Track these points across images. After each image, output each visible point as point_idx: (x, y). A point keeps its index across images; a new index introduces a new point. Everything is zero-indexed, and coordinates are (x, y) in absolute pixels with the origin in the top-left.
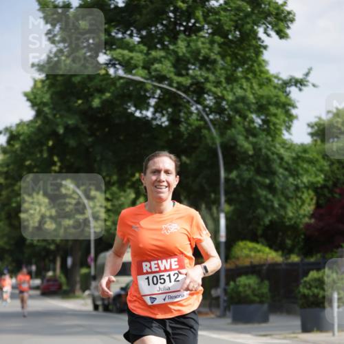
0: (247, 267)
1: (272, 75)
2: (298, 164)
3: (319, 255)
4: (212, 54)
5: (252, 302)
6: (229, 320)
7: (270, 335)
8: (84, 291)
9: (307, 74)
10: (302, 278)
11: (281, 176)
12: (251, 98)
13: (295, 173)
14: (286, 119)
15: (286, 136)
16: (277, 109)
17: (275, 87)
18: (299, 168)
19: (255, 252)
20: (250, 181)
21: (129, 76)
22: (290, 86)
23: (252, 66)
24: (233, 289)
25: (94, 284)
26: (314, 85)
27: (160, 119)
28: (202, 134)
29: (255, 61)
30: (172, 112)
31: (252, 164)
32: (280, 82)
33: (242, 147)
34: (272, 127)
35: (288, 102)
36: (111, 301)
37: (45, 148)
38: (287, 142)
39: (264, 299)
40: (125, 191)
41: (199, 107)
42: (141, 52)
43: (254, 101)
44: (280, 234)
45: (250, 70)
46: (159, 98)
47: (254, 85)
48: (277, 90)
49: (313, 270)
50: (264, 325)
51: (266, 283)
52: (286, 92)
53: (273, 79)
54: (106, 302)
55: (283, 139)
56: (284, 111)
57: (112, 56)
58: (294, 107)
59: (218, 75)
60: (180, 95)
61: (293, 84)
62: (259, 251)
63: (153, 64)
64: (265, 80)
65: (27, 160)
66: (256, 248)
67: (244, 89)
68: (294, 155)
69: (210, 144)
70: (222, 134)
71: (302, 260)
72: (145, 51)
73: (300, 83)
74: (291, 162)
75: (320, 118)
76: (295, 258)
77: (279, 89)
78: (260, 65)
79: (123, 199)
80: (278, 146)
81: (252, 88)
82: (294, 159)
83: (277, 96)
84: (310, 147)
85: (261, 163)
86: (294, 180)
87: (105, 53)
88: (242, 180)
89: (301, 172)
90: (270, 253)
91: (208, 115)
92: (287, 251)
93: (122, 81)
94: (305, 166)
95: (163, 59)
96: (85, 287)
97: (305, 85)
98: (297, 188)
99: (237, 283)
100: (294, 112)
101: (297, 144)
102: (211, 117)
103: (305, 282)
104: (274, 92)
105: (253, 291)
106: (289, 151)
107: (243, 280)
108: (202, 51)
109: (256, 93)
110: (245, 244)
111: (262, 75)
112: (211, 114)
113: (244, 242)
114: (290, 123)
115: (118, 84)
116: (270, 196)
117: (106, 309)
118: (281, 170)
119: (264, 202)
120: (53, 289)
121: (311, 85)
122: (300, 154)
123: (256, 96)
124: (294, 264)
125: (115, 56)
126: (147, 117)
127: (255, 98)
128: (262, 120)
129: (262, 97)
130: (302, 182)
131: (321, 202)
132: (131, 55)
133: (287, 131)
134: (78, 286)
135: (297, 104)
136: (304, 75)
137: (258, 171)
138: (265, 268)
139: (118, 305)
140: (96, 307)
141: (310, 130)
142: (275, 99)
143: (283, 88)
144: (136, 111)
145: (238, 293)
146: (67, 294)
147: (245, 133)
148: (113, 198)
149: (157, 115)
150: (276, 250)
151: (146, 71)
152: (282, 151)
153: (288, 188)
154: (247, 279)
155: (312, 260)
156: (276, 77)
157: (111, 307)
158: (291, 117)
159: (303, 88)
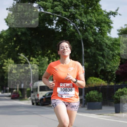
0: (93, 87)
1: (103, 11)
2: (113, 46)
3: (122, 82)
4: (78, 3)
5: (95, 101)
6: (86, 108)
7: (103, 114)
8: (28, 97)
9: (117, 10)
10: (115, 92)
11: (106, 51)
12: (95, 20)
13: (112, 50)
14: (109, 28)
15: (108, 35)
16: (105, 24)
17: (104, 16)
18: (114, 47)
19: (96, 81)
20: (95, 53)
21: (46, 12)
22: (110, 15)
23: (95, 7)
24: (87, 96)
25: (32, 94)
26: (120, 15)
27: (58, 29)
28: (75, 35)
29: (96, 5)
30: (63, 26)
31: (95, 46)
32: (106, 13)
33: (90, 39)
34: (103, 31)
35: (109, 21)
36: (39, 101)
37: (13, 41)
38: (109, 37)
39: (100, 100)
40: (44, 58)
41: (74, 24)
42: (50, 2)
43: (96, 21)
44: (106, 74)
45: (94, 9)
46: (58, 20)
47: (96, 15)
48: (105, 17)
49: (119, 88)
50: (100, 110)
51: (101, 93)
52: (109, 17)
53: (103, 12)
54: (37, 102)
55: (107, 36)
56: (107, 25)
57: (39, 4)
58: (112, 23)
59: (81, 11)
60: (66, 19)
61: (111, 14)
62: (98, 81)
63: (55, 7)
64: (100, 13)
65: (5, 46)
66: (97, 80)
67: (91, 17)
68: (112, 42)
69: (78, 39)
70: (83, 34)
71: (115, 84)
72: (52, 2)
73: (114, 14)
74: (110, 45)
75: (122, 28)
76: (112, 84)
77: (106, 16)
78: (98, 7)
79: (43, 61)
80: (105, 39)
81: (95, 16)
82: (112, 44)
83: (105, 19)
84: (118, 39)
85: (99, 46)
86: (112, 52)
87: (36, 3)
88: (92, 53)
89: (114, 49)
90: (103, 82)
91: (77, 27)
92: (109, 81)
93: (43, 14)
94: (116, 46)
95: (58, 5)
96: (29, 96)
97: (116, 15)
98: (113, 55)
99: (89, 94)
100: (112, 25)
101: (113, 38)
102: (79, 28)
103: (117, 93)
104: (104, 17)
105: (96, 97)
106: (109, 41)
107: (92, 92)
108: (74, 1)
109: (97, 18)
110: (92, 78)
111: (99, 11)
112: (79, 27)
113: (92, 77)
114: (110, 30)
115: (41, 15)
116: (103, 59)
117: (37, 104)
118: (106, 49)
119: (101, 61)
120: (16, 96)
121: (118, 14)
122: (114, 42)
123: (97, 19)
124: (112, 86)
125: (40, 4)
126: (53, 28)
127: (96, 20)
128: (99, 29)
129: (99, 19)
130: (115, 53)
131: (122, 61)
132: (46, 3)
133: (109, 33)
134: (26, 95)
135: (113, 22)
136: (116, 10)
137: (97, 49)
138: (100, 87)
139: (42, 103)
140: (33, 104)
141: (118, 32)
142: (104, 20)
143: (107, 16)
144: (49, 26)
145: (90, 98)
146: (22, 98)
147: (92, 34)
148: (40, 60)
149: (57, 27)
150: (105, 81)
151: (52, 10)
152: (107, 41)
153: (109, 56)
154: (93, 92)
155: (119, 84)
156: (105, 11)
157: (39, 104)
158: (110, 27)
159: (115, 16)
